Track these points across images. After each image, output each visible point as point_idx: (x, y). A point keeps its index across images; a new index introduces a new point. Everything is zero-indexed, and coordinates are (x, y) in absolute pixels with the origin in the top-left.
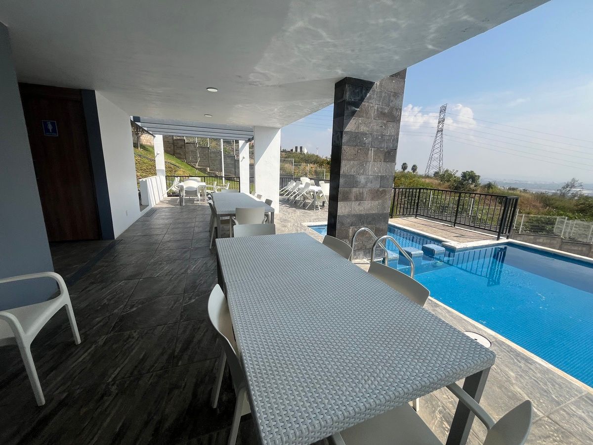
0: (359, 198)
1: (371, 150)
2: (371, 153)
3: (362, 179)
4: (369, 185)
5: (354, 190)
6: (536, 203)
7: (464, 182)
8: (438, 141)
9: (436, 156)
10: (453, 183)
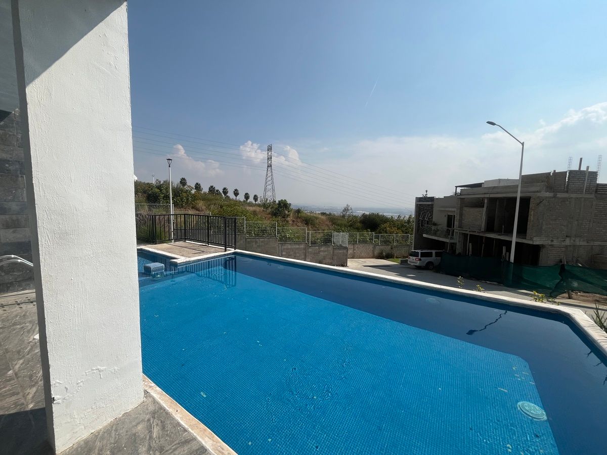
0: (13, 225)
3: (13, 206)
6: (328, 223)
7: (280, 209)
8: (270, 175)
9: (269, 187)
10: (273, 209)
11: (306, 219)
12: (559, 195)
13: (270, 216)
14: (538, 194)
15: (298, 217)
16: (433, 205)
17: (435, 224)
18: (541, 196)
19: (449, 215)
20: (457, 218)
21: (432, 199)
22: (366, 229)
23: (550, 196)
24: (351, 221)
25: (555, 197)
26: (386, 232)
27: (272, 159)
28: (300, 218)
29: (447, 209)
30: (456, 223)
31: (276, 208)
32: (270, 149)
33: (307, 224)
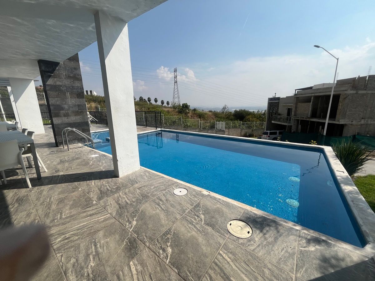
0: (67, 115)
1: (67, 93)
2: (68, 94)
3: (66, 107)
4: (71, 109)
5: (62, 112)
6: (213, 117)
7: (184, 109)
8: (176, 88)
9: (176, 96)
10: (179, 109)
11: (199, 115)
12: (360, 92)
13: (177, 113)
14: (346, 92)
15: (194, 114)
16: (279, 102)
17: (279, 115)
18: (347, 93)
19: (288, 108)
20: (293, 110)
21: (279, 98)
22: (237, 120)
23: (354, 93)
24: (227, 115)
25: (357, 93)
26: (249, 121)
27: (177, 78)
28: (196, 114)
29: (288, 105)
30: (293, 113)
31: (181, 109)
32: (175, 71)
33: (200, 117)
